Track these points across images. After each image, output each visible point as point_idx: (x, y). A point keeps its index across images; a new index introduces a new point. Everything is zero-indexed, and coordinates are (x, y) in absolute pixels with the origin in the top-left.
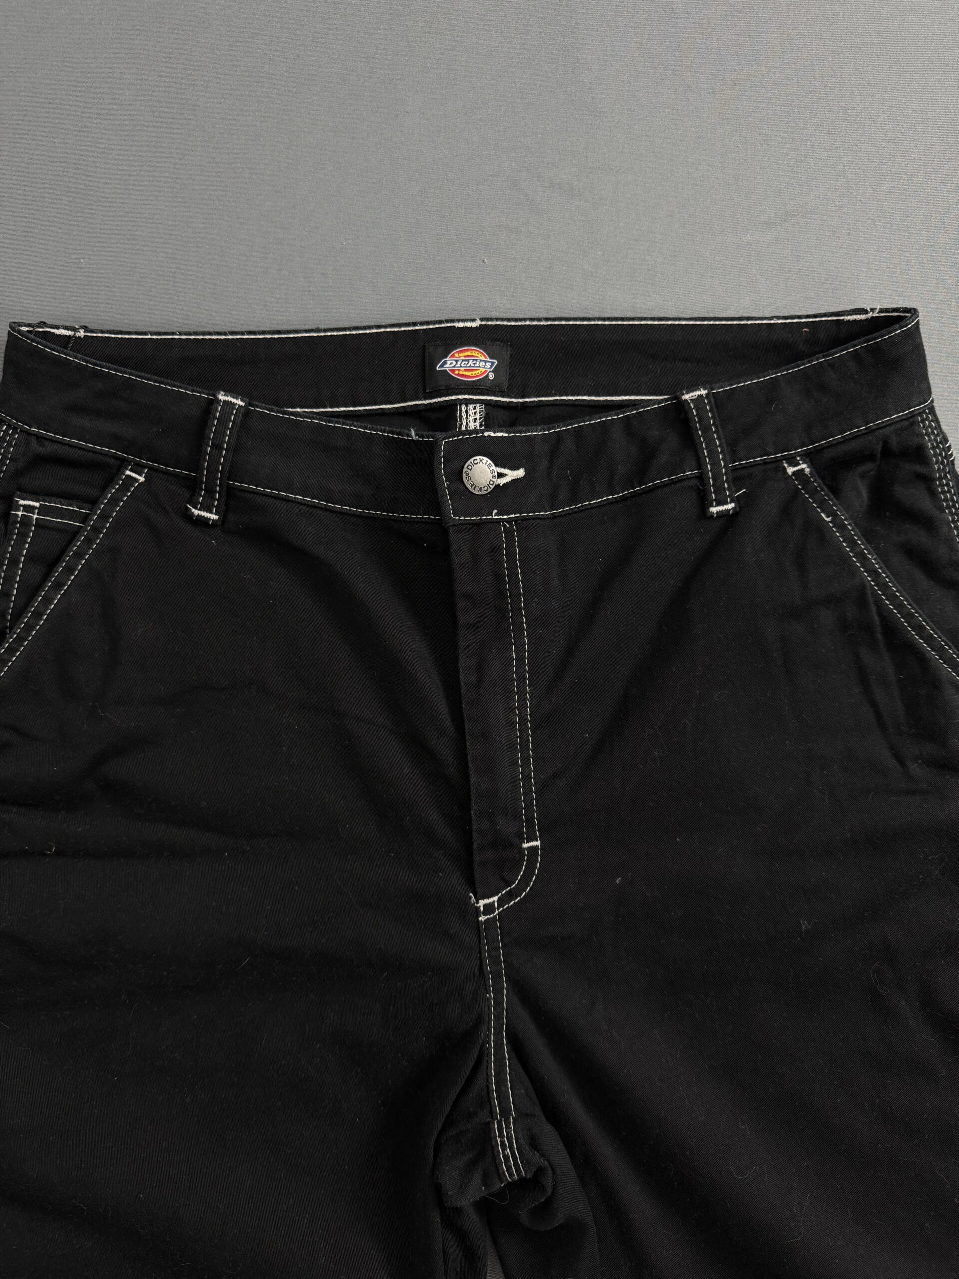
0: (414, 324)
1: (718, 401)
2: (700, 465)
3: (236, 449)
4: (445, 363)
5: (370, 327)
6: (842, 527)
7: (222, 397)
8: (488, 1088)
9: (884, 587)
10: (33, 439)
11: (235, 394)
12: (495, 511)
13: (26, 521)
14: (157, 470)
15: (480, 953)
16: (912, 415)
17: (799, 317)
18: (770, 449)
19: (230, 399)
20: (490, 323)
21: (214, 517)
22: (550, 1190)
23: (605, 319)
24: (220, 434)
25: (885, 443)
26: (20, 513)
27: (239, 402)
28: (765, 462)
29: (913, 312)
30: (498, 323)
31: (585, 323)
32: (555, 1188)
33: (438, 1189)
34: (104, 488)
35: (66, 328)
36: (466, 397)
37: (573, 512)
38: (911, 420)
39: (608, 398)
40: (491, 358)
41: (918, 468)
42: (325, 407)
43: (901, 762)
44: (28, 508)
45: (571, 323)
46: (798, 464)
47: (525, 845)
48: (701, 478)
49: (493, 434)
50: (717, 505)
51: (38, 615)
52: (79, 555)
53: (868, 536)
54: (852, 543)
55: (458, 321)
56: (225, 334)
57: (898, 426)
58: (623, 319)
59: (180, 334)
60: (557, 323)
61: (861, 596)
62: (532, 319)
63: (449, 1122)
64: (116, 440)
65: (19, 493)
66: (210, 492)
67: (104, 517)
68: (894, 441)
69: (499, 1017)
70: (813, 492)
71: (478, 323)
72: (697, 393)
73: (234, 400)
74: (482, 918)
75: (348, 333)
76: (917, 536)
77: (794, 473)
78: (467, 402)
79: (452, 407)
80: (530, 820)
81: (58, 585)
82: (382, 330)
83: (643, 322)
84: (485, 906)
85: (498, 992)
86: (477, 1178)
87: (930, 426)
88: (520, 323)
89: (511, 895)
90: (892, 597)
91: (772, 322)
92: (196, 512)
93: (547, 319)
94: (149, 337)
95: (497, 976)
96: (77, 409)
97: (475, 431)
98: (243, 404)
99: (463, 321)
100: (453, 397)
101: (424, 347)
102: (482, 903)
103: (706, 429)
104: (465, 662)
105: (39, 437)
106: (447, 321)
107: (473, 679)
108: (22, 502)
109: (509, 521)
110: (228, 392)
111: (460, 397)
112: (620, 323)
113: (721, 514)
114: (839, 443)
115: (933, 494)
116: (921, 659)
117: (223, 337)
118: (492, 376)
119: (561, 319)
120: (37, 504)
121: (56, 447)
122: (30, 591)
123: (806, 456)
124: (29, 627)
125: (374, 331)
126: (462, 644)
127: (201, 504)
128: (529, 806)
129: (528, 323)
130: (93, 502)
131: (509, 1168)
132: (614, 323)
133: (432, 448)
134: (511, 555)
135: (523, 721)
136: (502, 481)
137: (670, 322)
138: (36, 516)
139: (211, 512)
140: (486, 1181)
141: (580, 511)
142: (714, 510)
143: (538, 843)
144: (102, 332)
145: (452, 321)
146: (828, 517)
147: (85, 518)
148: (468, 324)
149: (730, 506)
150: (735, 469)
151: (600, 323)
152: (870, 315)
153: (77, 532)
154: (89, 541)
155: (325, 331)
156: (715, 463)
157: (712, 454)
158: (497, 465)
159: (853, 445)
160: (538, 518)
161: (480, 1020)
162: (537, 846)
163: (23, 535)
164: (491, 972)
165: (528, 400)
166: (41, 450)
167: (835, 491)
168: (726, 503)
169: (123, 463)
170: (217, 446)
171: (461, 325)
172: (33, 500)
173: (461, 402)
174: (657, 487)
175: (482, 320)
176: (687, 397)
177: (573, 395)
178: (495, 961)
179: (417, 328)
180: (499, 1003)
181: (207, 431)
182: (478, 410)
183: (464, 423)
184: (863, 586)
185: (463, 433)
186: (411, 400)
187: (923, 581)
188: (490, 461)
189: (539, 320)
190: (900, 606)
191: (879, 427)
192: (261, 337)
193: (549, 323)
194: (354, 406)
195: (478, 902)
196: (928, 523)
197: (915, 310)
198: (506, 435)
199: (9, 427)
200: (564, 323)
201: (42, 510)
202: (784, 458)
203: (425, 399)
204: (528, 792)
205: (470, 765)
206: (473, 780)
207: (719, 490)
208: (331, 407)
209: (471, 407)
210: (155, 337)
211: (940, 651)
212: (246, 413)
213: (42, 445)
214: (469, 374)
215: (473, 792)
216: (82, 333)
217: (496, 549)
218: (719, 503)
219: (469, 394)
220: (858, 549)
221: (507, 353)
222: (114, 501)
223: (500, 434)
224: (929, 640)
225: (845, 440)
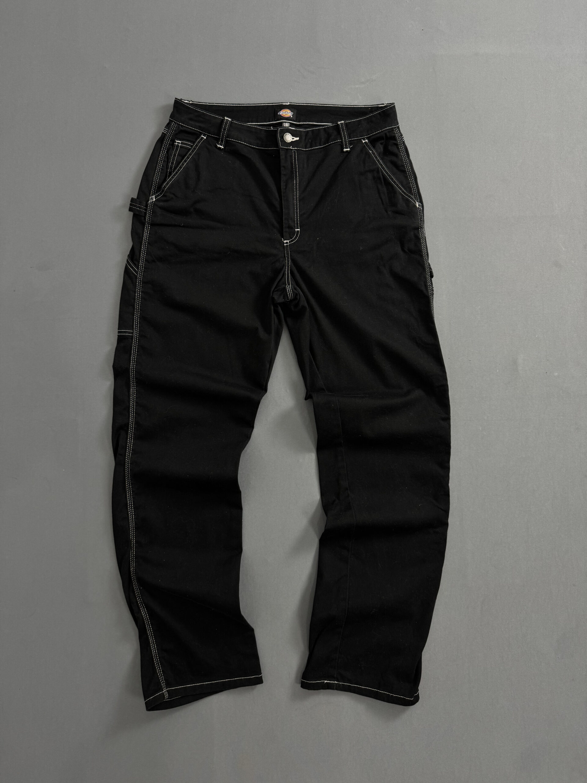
0: (273, 103)
1: (346, 125)
2: (341, 139)
3: (229, 130)
4: (280, 113)
5: (262, 104)
6: (374, 154)
7: (226, 118)
8: (285, 281)
9: (383, 168)
10: (180, 126)
11: (229, 118)
12: (291, 147)
13: (178, 146)
14: (209, 136)
15: (284, 252)
16: (392, 128)
17: (368, 106)
18: (359, 136)
19: (228, 119)
20: (292, 104)
21: (223, 147)
22: (298, 298)
23: (320, 104)
24: (225, 126)
25: (386, 134)
26: (176, 144)
27: (230, 120)
28: (357, 139)
29: (393, 104)
30: (294, 104)
31: (315, 105)
32: (299, 299)
33: (273, 299)
34: (196, 140)
35: (187, 101)
36: (285, 121)
37: (311, 150)
38: (392, 129)
39: (321, 124)
40: (292, 112)
41: (394, 142)
42: (250, 123)
43: (387, 212)
44: (178, 143)
45: (312, 105)
46: (365, 140)
47: (296, 230)
48: (342, 142)
49: (291, 128)
50: (346, 149)
51: (181, 167)
52: (190, 155)
53: (382, 159)
54: (376, 158)
55: (284, 103)
56: (226, 104)
57: (389, 130)
58: (324, 104)
59: (215, 104)
60: (308, 105)
61: (378, 170)
62: (302, 104)
63: (276, 288)
64: (200, 128)
65: (176, 139)
66: (222, 141)
67: (197, 146)
68: (388, 134)
69: (288, 267)
70: (368, 146)
71: (289, 104)
72: (342, 122)
73: (229, 119)
74: (285, 245)
75: (256, 105)
76: (394, 158)
77: (364, 142)
78: (285, 122)
79: (282, 123)
80: (297, 224)
81: (185, 161)
82: (265, 105)
83: (330, 106)
84: (286, 242)
85: (288, 261)
86: (282, 297)
87: (397, 132)
88: (299, 104)
89: (292, 241)
90: (385, 171)
91: (361, 106)
92: (218, 146)
93: (306, 104)
94: (207, 104)
95: (288, 258)
96: (191, 119)
97: (287, 127)
98: (231, 120)
99: (285, 103)
100: (282, 121)
101: (275, 109)
102: (285, 241)
103: (343, 130)
104: (283, 184)
105: (182, 126)
106: (281, 103)
107: (284, 187)
108: (177, 141)
109: (295, 149)
110: (227, 117)
111: (284, 121)
112: (324, 105)
113: (347, 151)
114: (375, 135)
115: (398, 148)
116: (392, 186)
117: (225, 105)
118: (292, 117)
119: (309, 104)
120: (180, 142)
121: (186, 128)
122: (178, 163)
123: (367, 138)
124: (179, 170)
125: (263, 105)
126: (282, 179)
127: (220, 144)
128: (297, 220)
129: (301, 104)
130: (194, 143)
131: (289, 293)
132: (322, 105)
133: (276, 131)
134: (295, 158)
135: (296, 199)
136: (293, 140)
137: (336, 106)
138: (180, 145)
139: (222, 146)
140: (284, 298)
141: (312, 150)
142: (345, 150)
143: (299, 230)
144: (196, 102)
145: (282, 103)
146: (371, 151)
147: (192, 146)
148: (286, 104)
149: (349, 149)
150: (350, 141)
151: (319, 105)
152: (385, 105)
153: (190, 149)
154: (193, 151)
155: (251, 104)
156: (345, 138)
157: (344, 136)
158: (292, 136)
159: (378, 135)
160: (302, 150)
161: (284, 266)
162: (299, 231)
163: (177, 149)
164: (287, 257)
165: (300, 123)
166: (182, 129)
167: (374, 147)
168: (348, 148)
169: (201, 134)
170: (225, 129)
171: (284, 104)
172: (179, 141)
173: (284, 122)
174: (331, 144)
175: (290, 103)
176: (339, 123)
177: (312, 122)
178: (288, 254)
179: (273, 104)
180: (288, 264)
181: (222, 126)
182: (288, 124)
183: (284, 125)
184: (378, 168)
185: (284, 127)
186: (271, 122)
187: (394, 169)
188: (290, 135)
189: (304, 104)
190: (387, 173)
191: (384, 131)
192: (235, 105)
193: (306, 105)
194: (257, 123)
195: (284, 241)
196: (396, 155)
197: (394, 103)
198: (295, 129)
199: (174, 123)
200: (310, 105)
201: (182, 143)
202: (362, 138)
203: (275, 121)
204: (297, 216)
205: (283, 207)
206: (284, 210)
207: (346, 145)
208: (252, 123)
209: (286, 123)
210: (209, 104)
211: (397, 185)
212: (231, 123)
213: (182, 128)
214: (286, 115)
215: (283, 213)
216: (191, 102)
217: (291, 156)
218: (346, 148)
219: (286, 120)
220: (377, 159)
221: (296, 111)
222: (199, 142)
223: (293, 129)
224: (394, 182)
225: (376, 134)
